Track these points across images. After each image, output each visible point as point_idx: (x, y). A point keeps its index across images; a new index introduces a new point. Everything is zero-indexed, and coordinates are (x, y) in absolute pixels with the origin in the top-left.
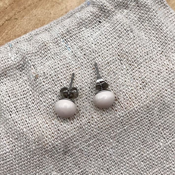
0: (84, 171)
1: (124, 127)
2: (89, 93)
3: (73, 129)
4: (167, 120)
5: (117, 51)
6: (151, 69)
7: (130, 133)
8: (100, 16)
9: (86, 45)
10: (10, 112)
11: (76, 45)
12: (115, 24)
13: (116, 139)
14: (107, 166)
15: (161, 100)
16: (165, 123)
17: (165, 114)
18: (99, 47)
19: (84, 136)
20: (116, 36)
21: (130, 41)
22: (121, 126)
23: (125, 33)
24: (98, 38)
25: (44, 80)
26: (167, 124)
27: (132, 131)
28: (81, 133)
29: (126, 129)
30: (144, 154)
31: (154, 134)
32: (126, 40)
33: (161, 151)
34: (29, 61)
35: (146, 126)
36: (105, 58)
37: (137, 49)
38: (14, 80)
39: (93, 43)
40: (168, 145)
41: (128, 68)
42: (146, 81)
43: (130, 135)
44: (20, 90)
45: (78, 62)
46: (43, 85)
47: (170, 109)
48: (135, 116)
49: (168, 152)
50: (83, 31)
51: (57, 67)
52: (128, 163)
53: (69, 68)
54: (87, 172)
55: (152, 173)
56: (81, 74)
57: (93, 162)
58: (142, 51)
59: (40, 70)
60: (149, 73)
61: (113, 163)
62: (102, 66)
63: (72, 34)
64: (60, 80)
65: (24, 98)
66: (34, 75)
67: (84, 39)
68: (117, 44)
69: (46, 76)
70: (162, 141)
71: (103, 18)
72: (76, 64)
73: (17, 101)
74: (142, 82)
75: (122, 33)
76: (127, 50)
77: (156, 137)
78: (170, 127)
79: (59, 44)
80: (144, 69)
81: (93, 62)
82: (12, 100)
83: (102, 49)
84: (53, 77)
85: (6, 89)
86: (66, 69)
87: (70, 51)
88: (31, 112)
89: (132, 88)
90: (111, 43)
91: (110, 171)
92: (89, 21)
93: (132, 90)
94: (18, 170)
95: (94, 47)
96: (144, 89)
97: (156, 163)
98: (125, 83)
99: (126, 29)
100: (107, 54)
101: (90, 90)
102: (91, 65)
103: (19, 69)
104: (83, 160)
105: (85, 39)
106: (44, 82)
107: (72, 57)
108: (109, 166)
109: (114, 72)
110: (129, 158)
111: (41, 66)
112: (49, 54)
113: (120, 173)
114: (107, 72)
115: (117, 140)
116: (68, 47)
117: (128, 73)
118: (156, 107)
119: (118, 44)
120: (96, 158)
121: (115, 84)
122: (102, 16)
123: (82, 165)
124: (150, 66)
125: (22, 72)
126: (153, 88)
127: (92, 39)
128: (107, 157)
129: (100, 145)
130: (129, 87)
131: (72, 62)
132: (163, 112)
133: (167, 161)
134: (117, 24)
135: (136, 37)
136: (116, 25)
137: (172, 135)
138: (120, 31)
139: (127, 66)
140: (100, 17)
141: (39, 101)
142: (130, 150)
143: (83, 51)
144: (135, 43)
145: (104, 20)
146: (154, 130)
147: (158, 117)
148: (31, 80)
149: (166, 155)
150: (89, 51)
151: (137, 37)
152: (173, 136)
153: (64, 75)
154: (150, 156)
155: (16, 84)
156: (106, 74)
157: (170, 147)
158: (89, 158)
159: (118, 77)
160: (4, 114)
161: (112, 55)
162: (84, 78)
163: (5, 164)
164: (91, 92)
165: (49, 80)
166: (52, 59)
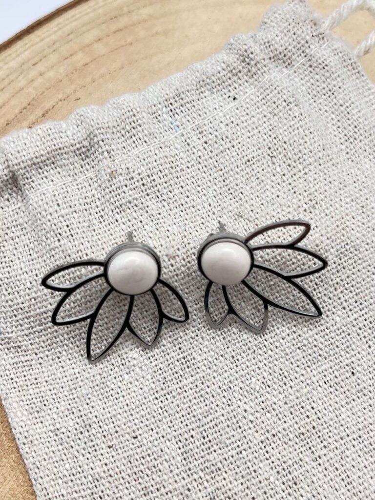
0: (188, 357)
1: (268, 281)
2: (209, 216)
3: (174, 277)
4: (353, 274)
5: (267, 141)
6: (327, 177)
7: (280, 293)
8: (240, 72)
9: (210, 124)
10: (58, 235)
11: (192, 122)
12: (267, 89)
13: (253, 302)
14: (232, 352)
15: (343, 235)
16: (347, 279)
17: (350, 262)
18: (234, 130)
19: (192, 291)
20: (268, 111)
21: (293, 122)
22: (263, 278)
23: (285, 107)
24: (233, 114)
25: (126, 181)
26: (352, 281)
27: (284, 290)
28: (188, 285)
29: (273, 285)
30: (303, 335)
31: (326, 299)
32: (285, 121)
33: (337, 331)
34: (101, 143)
35: (311, 281)
36: (244, 151)
37: (305, 137)
38: (70, 176)
39: (223, 121)
40: (351, 322)
41: (285, 172)
42: (316, 198)
43: (280, 296)
44: (79, 194)
45: (192, 155)
46: (124, 192)
47: (360, 253)
48: (291, 262)
49: (349, 335)
50: (205, 97)
51: (153, 159)
52: (273, 349)
53: (175, 164)
54: (194, 359)
55: (317, 371)
56: (196, 178)
57: (207, 342)
58: (315, 142)
59: (122, 161)
60: (323, 184)
61: (243, 347)
62: (237, 166)
63: (185, 101)
64: (156, 186)
65: (84, 211)
66: (109, 171)
67: (206, 113)
68: (267, 127)
69: (130, 176)
70: (340, 313)
71: (245, 77)
72: (189, 159)
73: (72, 213)
74: (309, 199)
75: (279, 106)
76: (286, 139)
77: (328, 306)
78: (357, 289)
79: (158, 117)
80: (315, 175)
81: (219, 157)
82: (63, 212)
83: (239, 134)
84: (143, 179)
85: (53, 191)
86: (168, 166)
87: (179, 132)
88: (96, 237)
89: (291, 210)
90: (257, 125)
91: (237, 361)
92: (219, 79)
93: (289, 212)
94: (67, 346)
95: (224, 129)
96: (311, 212)
97: (326, 355)
98: (278, 199)
99: (286, 100)
100: (248, 145)
101: (211, 210)
102: (215, 163)
103: (80, 155)
104: (189, 336)
105: (208, 112)
106: (126, 186)
107: (182, 144)
108: (236, 352)
109: (258, 178)
110: (274, 339)
111: (123, 155)
112: (139, 133)
113: (256, 366)
114: (245, 178)
115: (254, 305)
116: (175, 124)
117: (284, 181)
118: (333, 248)
119: (270, 128)
120: (212, 334)
121: (258, 199)
122: (242, 73)
123: (185, 346)
124: (326, 171)
125: (85, 162)
126: (329, 211)
127: (221, 114)
128: (232, 334)
129: (221, 310)
130: (284, 208)
131: (181, 154)
132: (346, 258)
133: (347, 352)
134: (270, 90)
135: (304, 116)
136: (268, 92)
137: (361, 304)
138: (274, 103)
139: (284, 168)
140: (239, 74)
141: (112, 220)
142: (278, 325)
143: (203, 135)
144: (301, 127)
145: (247, 82)
146: (325, 291)
147: (336, 267)
148: (102, 179)
149: (346, 339)
150: (214, 135)
151: (306, 115)
152: (361, 307)
153: (165, 176)
154: (315, 340)
155: (71, 182)
156: (244, 181)
157: (354, 326)
158: (199, 333)
159: (265, 188)
160: (47, 239)
161: (257, 147)
162: (202, 187)
163: (43, 331)
164: (212, 212)
165: (136, 183)
166: (144, 143)
